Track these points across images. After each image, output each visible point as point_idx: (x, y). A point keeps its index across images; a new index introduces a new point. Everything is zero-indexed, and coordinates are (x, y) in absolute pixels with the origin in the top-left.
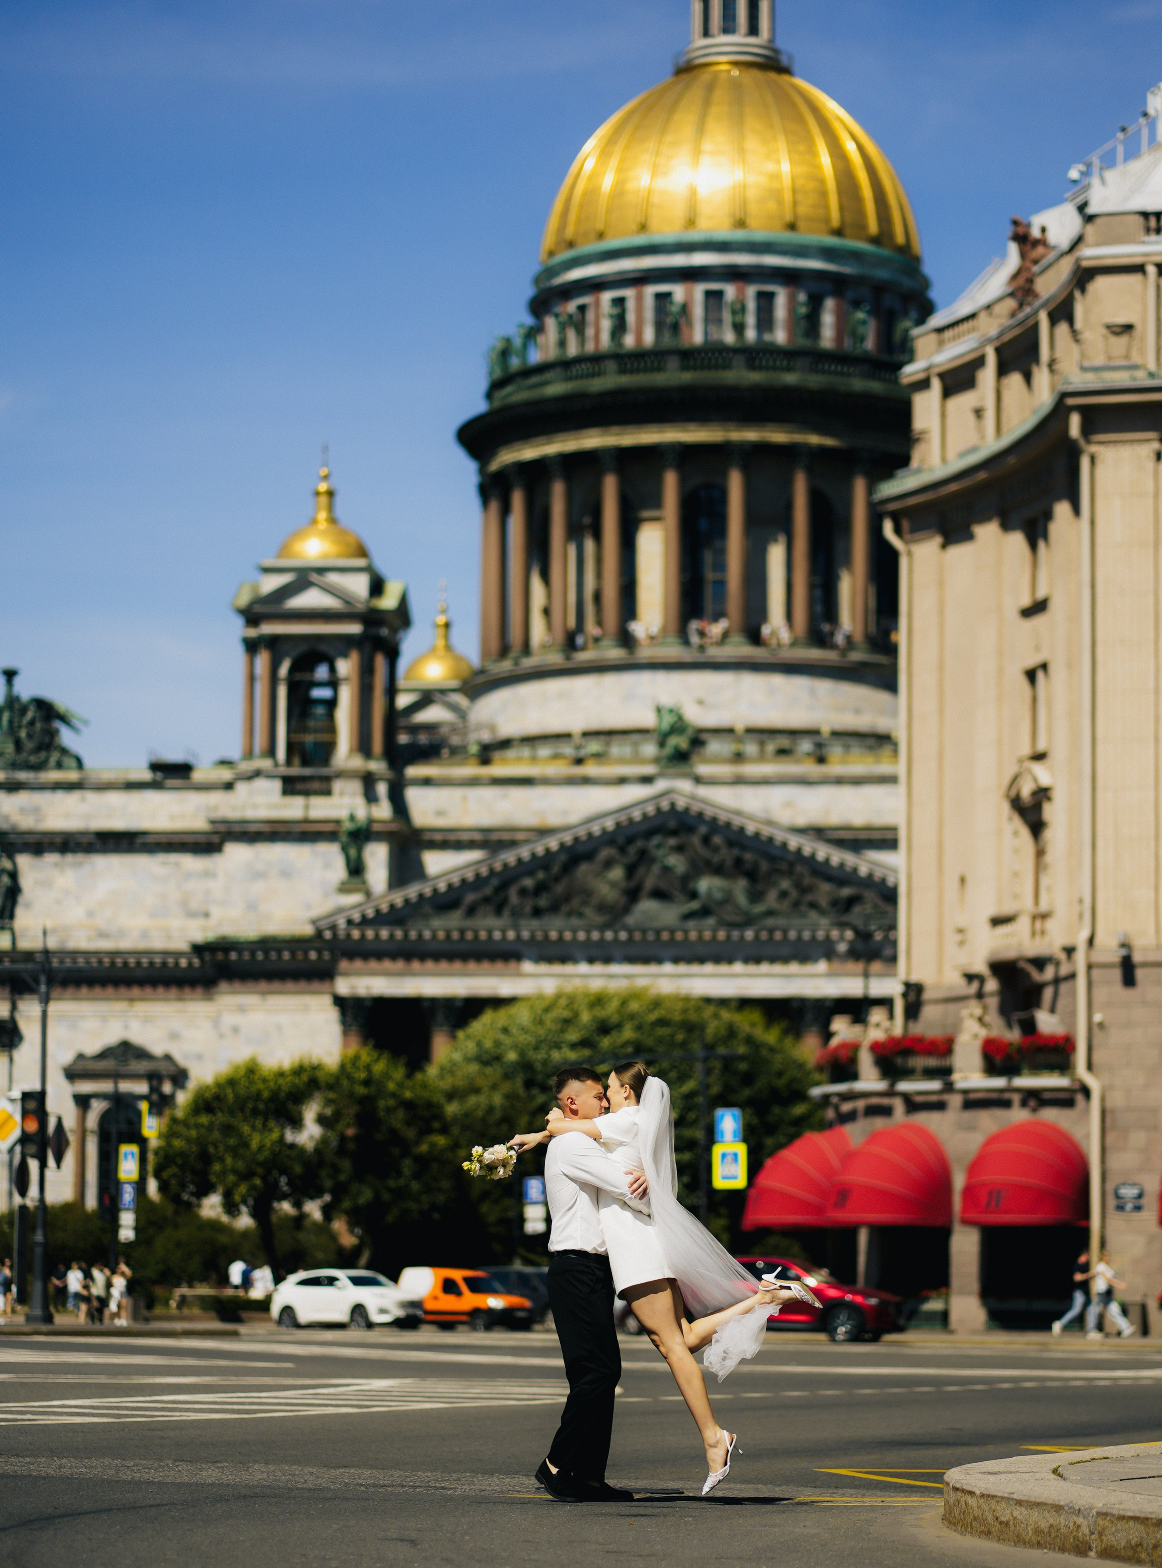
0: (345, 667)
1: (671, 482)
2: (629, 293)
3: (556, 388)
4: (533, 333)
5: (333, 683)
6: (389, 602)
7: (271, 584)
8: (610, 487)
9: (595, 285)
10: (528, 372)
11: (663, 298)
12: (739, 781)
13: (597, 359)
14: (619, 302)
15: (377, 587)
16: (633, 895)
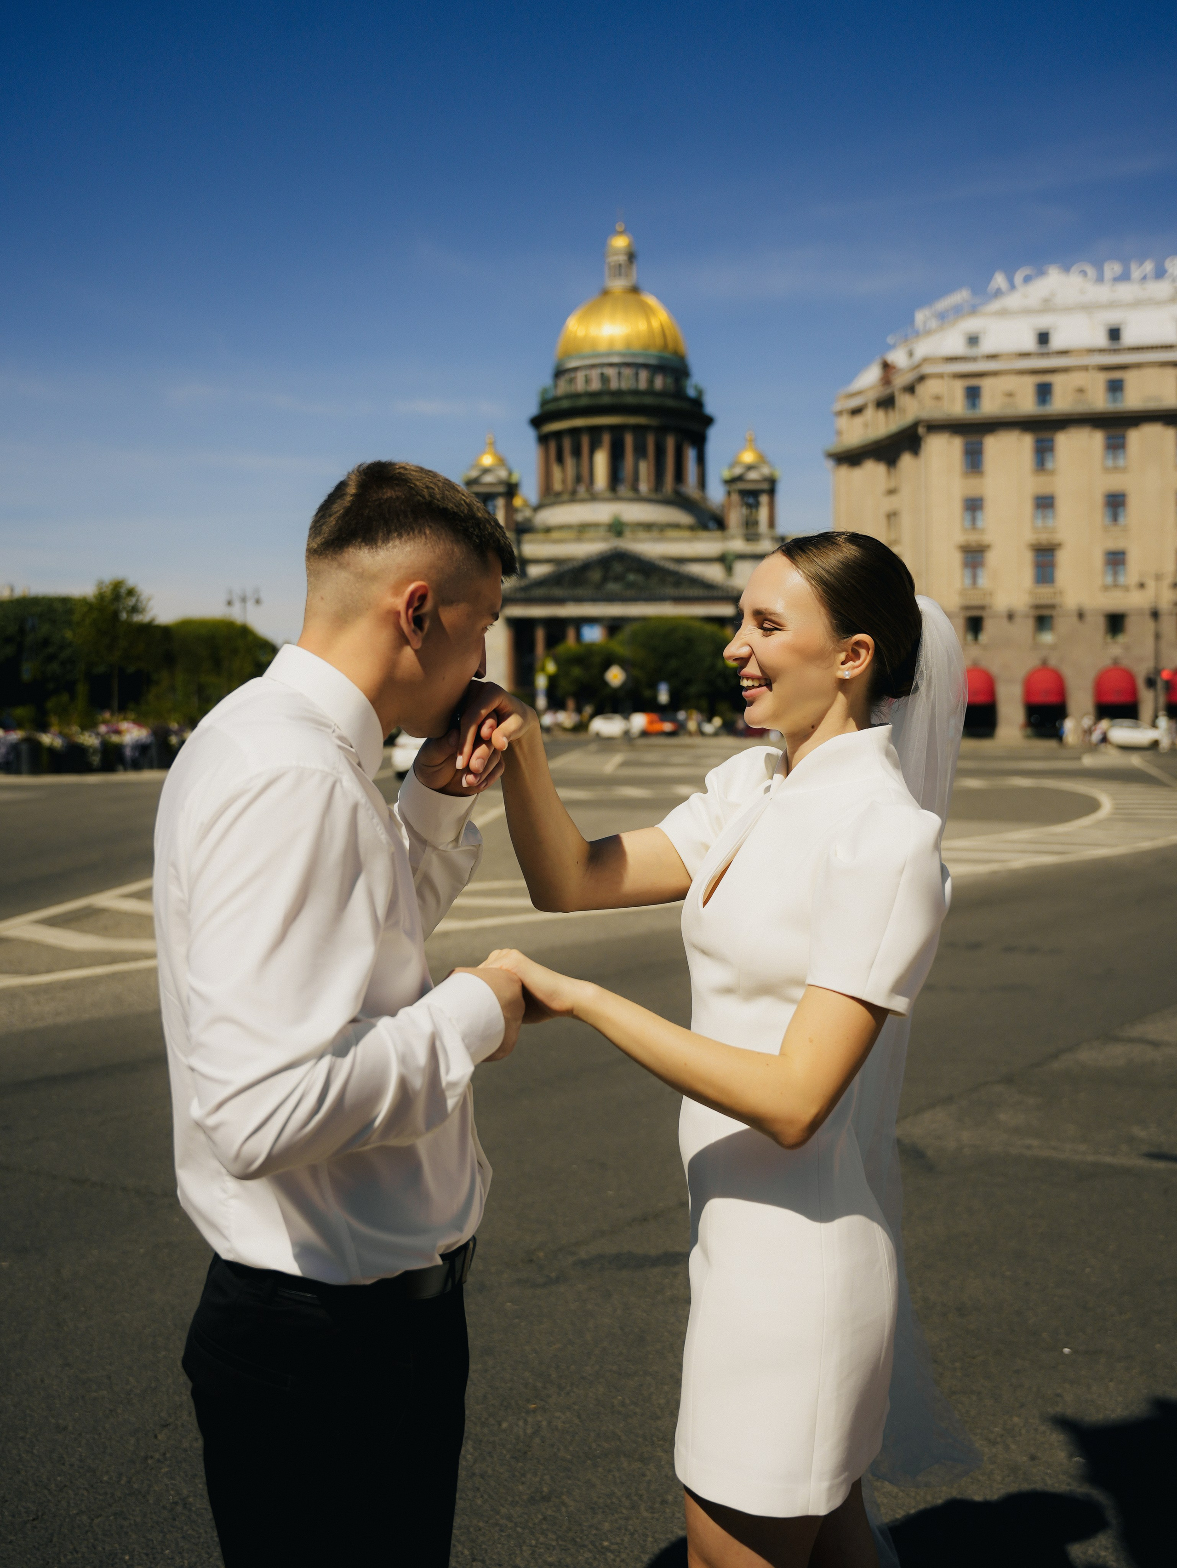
0: (500, 502)
1: (606, 439)
2: (588, 372)
3: (565, 404)
4: (556, 386)
5: (495, 507)
6: (515, 478)
7: (474, 474)
8: (585, 441)
9: (576, 369)
10: (556, 399)
11: (602, 374)
12: (636, 540)
13: (577, 396)
14: (586, 376)
15: (510, 474)
16: (605, 579)
